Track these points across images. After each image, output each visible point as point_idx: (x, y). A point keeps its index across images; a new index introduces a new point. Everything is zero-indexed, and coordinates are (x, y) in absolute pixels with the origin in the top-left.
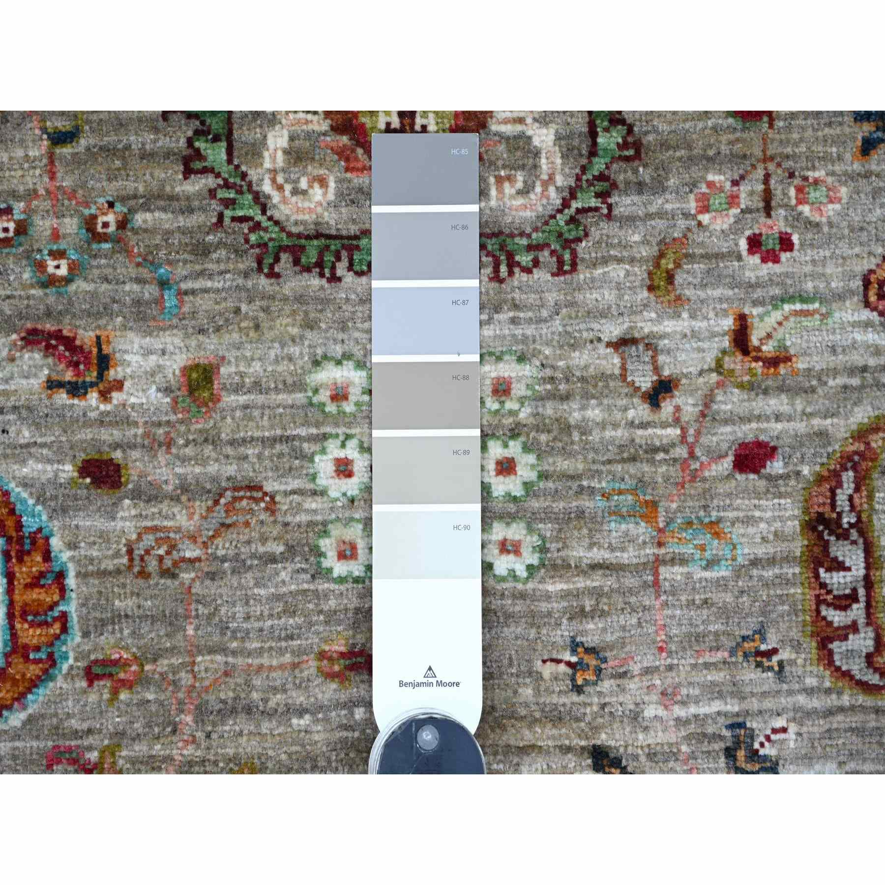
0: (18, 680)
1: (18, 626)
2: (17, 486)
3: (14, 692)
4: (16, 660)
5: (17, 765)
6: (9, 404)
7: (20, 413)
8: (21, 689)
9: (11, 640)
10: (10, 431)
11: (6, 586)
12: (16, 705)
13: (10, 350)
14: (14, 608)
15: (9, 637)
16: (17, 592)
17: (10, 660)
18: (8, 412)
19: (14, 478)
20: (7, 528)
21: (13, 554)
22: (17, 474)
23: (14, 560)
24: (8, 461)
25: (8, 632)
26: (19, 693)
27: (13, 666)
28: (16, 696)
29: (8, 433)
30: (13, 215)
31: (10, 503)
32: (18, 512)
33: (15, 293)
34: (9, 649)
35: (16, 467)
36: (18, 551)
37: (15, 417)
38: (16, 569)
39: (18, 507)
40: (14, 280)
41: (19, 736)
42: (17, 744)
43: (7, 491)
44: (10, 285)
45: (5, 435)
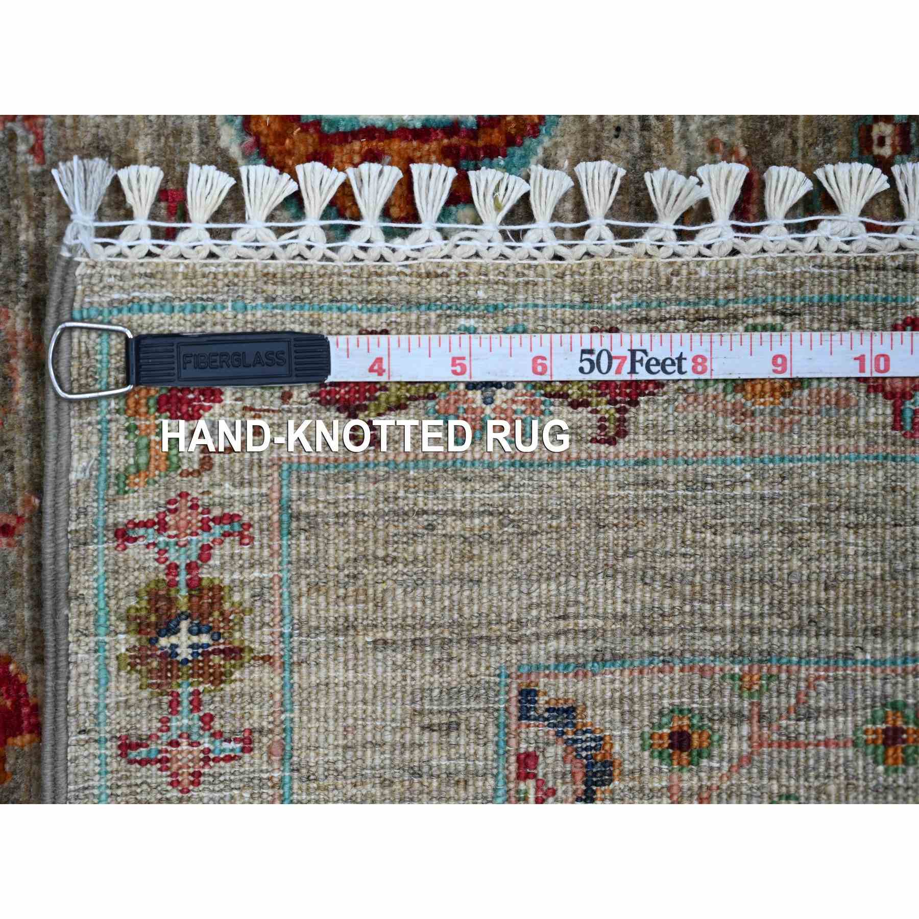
0: (283, 144)
1: (356, 146)
2: (545, 150)
3: (267, 136)
4: (310, 141)
5: (167, 138)
6: (654, 140)
7: (641, 158)
8: (271, 147)
9: (338, 133)
10: (618, 141)
11: (411, 127)
12: (250, 140)
13: (725, 144)
14: (380, 140)
15: (341, 129)
16: (404, 144)
17: (311, 130)
18: (644, 137)
19: (556, 145)
20: (489, 131)
21: (455, 140)
22: (561, 152)
23: (446, 141)
24: (579, 136)
25: (349, 129)
26: (266, 146)
27: (303, 135)
28: (263, 140)
29: (617, 137)
30: (900, 154)
31: (523, 137)
32: (510, 150)
33: (799, 154)
34: (326, 128)
35: (570, 148)
36: (457, 148)
37: (637, 150)
38: (434, 145)
39: (518, 152)
40: (817, 153)
41: (207, 143)
42: (196, 140)
43: (539, 131)
44: (810, 145)
45: (613, 132)
